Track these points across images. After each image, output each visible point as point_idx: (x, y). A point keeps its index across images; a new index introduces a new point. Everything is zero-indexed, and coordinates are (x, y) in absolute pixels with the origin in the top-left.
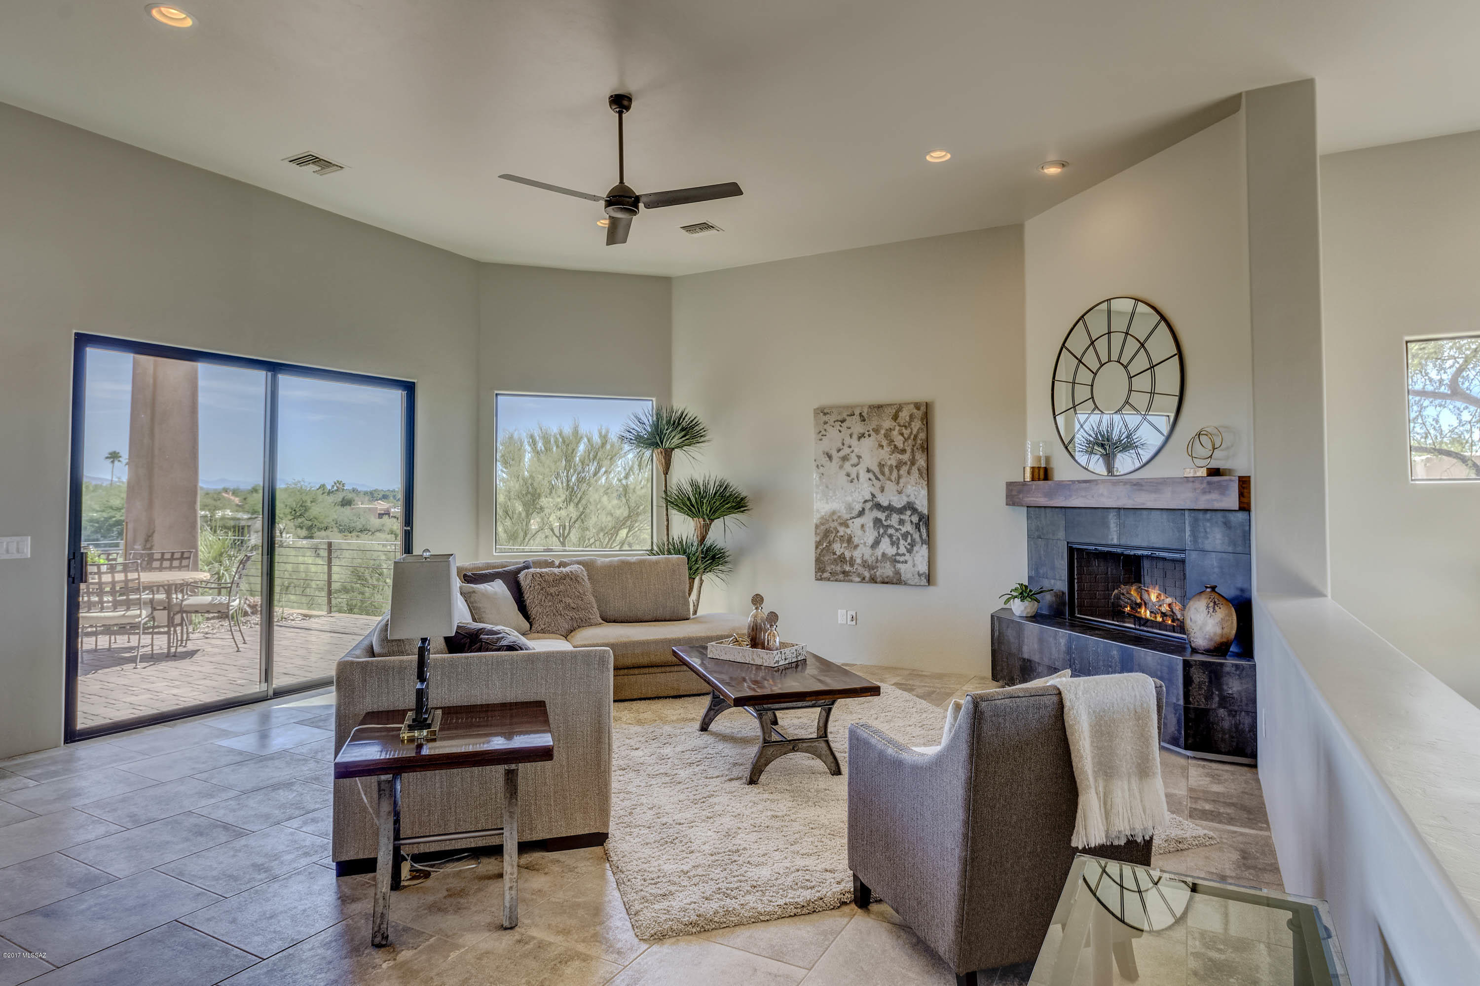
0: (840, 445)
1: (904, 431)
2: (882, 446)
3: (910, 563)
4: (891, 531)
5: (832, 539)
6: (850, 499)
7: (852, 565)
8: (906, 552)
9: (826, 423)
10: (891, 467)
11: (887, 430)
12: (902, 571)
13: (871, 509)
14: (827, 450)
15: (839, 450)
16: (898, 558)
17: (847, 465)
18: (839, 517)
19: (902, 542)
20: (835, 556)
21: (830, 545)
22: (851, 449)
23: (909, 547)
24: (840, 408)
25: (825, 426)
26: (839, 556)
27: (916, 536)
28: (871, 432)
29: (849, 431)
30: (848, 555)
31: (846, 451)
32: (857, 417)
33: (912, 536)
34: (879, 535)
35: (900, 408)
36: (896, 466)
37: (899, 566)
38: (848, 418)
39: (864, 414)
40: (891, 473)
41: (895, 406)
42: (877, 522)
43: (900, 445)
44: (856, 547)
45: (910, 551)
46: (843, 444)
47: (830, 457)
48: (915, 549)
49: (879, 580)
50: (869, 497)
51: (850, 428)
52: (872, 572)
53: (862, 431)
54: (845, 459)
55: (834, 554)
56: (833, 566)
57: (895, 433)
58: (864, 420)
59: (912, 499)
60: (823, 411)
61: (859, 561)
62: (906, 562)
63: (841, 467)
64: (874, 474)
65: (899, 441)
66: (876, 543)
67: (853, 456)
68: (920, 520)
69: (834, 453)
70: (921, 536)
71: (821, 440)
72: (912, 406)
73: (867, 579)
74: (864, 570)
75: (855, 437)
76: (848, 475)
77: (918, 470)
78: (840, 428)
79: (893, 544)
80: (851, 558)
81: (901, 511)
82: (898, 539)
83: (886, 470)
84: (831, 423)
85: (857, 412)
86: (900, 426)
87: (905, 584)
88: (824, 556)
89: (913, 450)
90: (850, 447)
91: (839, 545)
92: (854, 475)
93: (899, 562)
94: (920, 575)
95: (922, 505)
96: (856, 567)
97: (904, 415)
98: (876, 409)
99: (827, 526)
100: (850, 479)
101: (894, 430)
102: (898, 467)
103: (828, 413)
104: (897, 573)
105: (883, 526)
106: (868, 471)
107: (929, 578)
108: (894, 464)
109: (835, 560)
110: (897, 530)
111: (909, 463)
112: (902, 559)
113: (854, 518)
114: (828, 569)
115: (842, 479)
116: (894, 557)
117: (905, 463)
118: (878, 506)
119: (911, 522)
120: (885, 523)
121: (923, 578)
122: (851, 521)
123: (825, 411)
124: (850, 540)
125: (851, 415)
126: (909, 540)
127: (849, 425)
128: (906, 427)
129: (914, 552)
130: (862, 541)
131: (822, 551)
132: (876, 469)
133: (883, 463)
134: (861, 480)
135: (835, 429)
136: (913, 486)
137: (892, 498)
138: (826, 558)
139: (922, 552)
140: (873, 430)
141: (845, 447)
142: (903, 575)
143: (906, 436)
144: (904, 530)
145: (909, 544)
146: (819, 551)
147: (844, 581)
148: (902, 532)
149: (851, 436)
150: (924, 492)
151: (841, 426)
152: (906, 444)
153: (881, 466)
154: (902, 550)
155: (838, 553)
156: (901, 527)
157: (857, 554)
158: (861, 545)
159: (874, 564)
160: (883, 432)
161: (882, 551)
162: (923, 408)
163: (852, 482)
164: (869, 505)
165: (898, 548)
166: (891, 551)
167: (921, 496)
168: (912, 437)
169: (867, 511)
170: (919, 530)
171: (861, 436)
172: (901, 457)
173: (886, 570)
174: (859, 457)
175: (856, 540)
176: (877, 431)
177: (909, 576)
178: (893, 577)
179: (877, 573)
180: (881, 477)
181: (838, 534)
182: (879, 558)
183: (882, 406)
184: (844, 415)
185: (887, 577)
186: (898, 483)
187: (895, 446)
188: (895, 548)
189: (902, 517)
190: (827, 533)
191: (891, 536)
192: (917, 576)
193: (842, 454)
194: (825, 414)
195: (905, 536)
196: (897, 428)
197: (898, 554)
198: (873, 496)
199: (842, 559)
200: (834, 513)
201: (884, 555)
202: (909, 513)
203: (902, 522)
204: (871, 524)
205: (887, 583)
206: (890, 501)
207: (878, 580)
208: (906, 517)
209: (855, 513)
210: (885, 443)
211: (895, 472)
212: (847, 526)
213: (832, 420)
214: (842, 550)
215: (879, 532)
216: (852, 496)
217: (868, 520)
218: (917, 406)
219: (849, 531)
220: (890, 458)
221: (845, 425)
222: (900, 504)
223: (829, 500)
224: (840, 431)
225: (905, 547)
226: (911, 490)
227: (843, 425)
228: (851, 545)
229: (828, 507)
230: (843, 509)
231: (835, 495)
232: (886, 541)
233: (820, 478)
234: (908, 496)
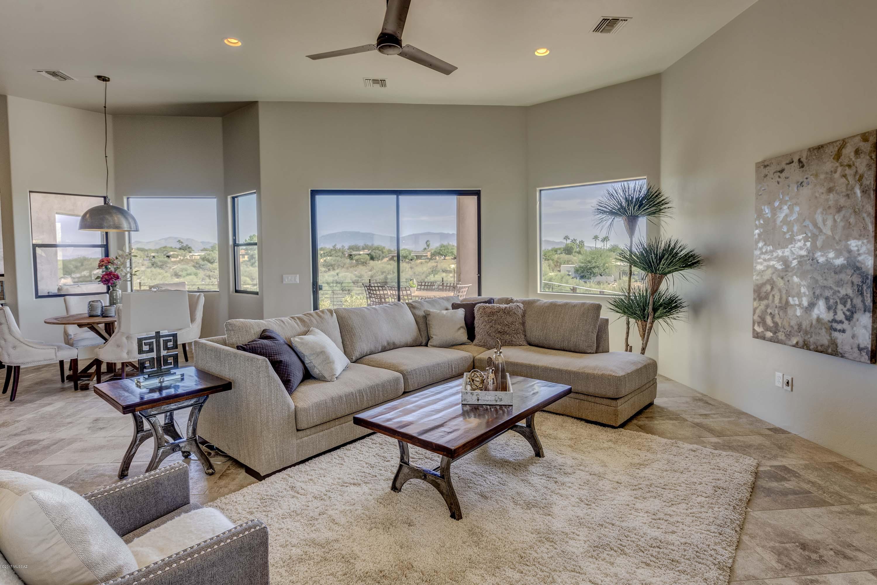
1: (848, 171)
2: (822, 194)
3: (849, 333)
4: (827, 293)
8: (844, 320)
9: (766, 177)
11: (828, 173)
12: (839, 341)
16: (835, 325)
19: (840, 307)
23: (848, 313)
24: (779, 159)
25: (765, 180)
27: (858, 301)
28: (810, 179)
29: (787, 182)
32: (796, 164)
33: (851, 301)
34: (815, 297)
35: (843, 143)
37: (836, 334)
38: (787, 167)
39: (803, 160)
40: (826, 223)
41: (838, 143)
42: (813, 281)
43: (842, 190)
44: (791, 307)
45: (849, 319)
48: (856, 316)
51: (789, 178)
52: (806, 338)
53: (801, 180)
57: (837, 176)
58: (803, 167)
59: (855, 255)
60: (765, 164)
61: (792, 323)
62: (844, 331)
65: (841, 185)
66: (812, 305)
68: (863, 282)
70: (863, 301)
71: (761, 194)
72: (859, 139)
73: (801, 343)
74: (797, 333)
75: (794, 186)
78: (779, 180)
79: (829, 308)
81: (840, 270)
82: (836, 304)
84: (771, 175)
85: (796, 160)
86: (842, 166)
87: (843, 357)
93: (835, 330)
94: (860, 349)
95: (867, 263)
97: (849, 151)
98: (815, 152)
101: (835, 172)
103: (768, 165)
104: (834, 343)
105: (819, 287)
107: (872, 355)
110: (836, 293)
112: (839, 327)
116: (830, 324)
118: (815, 265)
119: (853, 283)
120: (822, 284)
121: (864, 354)
125: (790, 163)
126: (849, 306)
127: (788, 175)
128: (849, 166)
129: (854, 320)
130: (797, 302)
135: (774, 181)
136: (856, 239)
139: (863, 321)
140: (812, 176)
142: (840, 346)
143: (850, 178)
144: (843, 292)
145: (848, 310)
148: (841, 295)
149: (790, 186)
150: (870, 247)
151: (779, 177)
152: (849, 187)
154: (840, 316)
156: (840, 289)
157: (791, 315)
158: (796, 306)
159: (808, 329)
160: (823, 177)
161: (817, 315)
162: (872, 139)
164: (805, 263)
165: (835, 313)
166: (827, 316)
168: (858, 177)
169: (803, 269)
170: (862, 294)
171: (800, 185)
173: (822, 338)
175: (791, 300)
176: (816, 177)
177: (847, 348)
178: (829, 346)
179: (812, 340)
182: (814, 322)
183: (822, 146)
184: (783, 165)
185: (822, 346)
187: (836, 191)
188: (831, 314)
191: (827, 299)
192: (856, 350)
194: (765, 166)
195: (844, 300)
196: (840, 169)
197: (834, 321)
198: (810, 252)
201: (819, 320)
202: (850, 272)
205: (821, 352)
206: (829, 257)
207: (812, 347)
208: (844, 277)
209: (791, 270)
213: (772, 172)
215: (814, 294)
218: (866, 137)
221: (783, 175)
222: (840, 261)
223: (767, 257)
224: (778, 183)
225: (844, 313)
226: (853, 244)
227: (781, 175)
228: (785, 306)
229: (765, 264)
230: (779, 266)
231: (772, 252)
232: (821, 304)
233: (759, 235)
234: (850, 251)
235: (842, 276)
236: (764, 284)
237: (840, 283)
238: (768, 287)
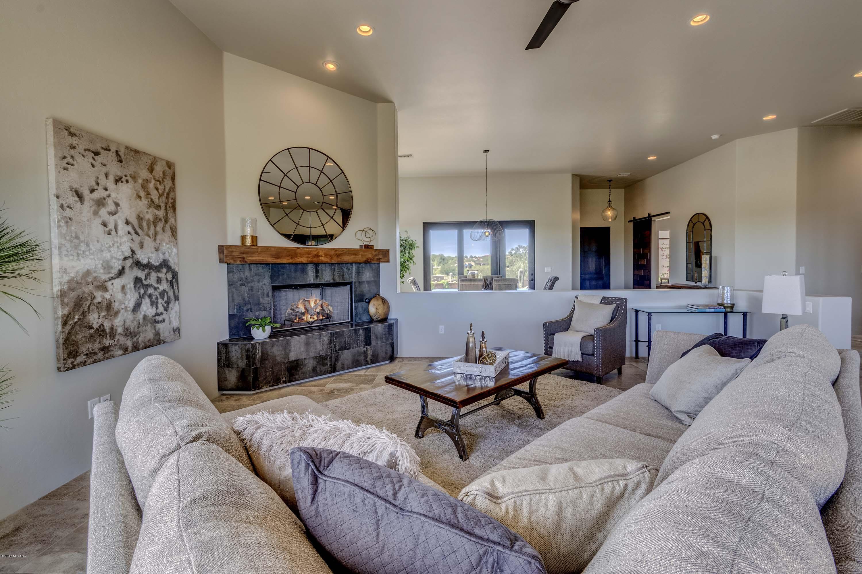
0: (94, 183)
1: (158, 186)
2: (140, 197)
3: (167, 321)
4: (150, 291)
5: (86, 309)
6: (107, 255)
7: (112, 337)
8: (163, 311)
9: (73, 147)
10: (148, 221)
11: (144, 180)
12: (161, 331)
13: (131, 267)
14: (75, 186)
15: (92, 191)
16: (157, 318)
17: (103, 212)
18: (95, 278)
19: (160, 301)
20: (92, 331)
21: (85, 317)
22: (107, 193)
23: (165, 305)
24: (91, 134)
25: (71, 152)
26: (97, 329)
27: (171, 293)
28: (129, 178)
29: (104, 170)
30: (107, 325)
31: (100, 193)
32: (112, 155)
33: (167, 294)
34: (140, 297)
35: (155, 160)
36: (153, 222)
37: (158, 326)
38: (103, 152)
39: (121, 153)
40: (149, 228)
41: (151, 157)
42: (137, 281)
43: (156, 200)
44: (117, 313)
45: (166, 309)
46: (98, 184)
47: (80, 196)
48: (171, 306)
49: (141, 346)
50: (128, 253)
51: (105, 165)
52: (134, 340)
53: (119, 174)
54: (100, 203)
55: (91, 327)
56: (89, 345)
57: (151, 186)
58: (121, 161)
59: (167, 256)
61: (120, 330)
62: (163, 321)
63: (96, 213)
64: (133, 227)
65: (155, 195)
66: (137, 306)
67: (110, 201)
68: (172, 277)
69: (86, 192)
70: (174, 293)
71: (65, 169)
72: (164, 163)
73: (130, 349)
74: (125, 339)
75: (111, 178)
76: (105, 225)
77: (171, 228)
78: (93, 162)
79: (152, 304)
80: (112, 329)
81: (158, 269)
82: (157, 298)
83: (145, 224)
84: (81, 148)
85: (113, 148)
86: (155, 179)
87: (163, 343)
88: (77, 333)
89: (166, 207)
90: (106, 189)
91: (96, 315)
92: (111, 226)
93: (158, 322)
94: (174, 331)
95: (173, 262)
96: (117, 337)
97: (158, 170)
98: (132, 153)
99: (79, 292)
100: (107, 229)
101: (150, 182)
102: (155, 223)
103: (75, 135)
104: (157, 334)
105: (143, 284)
106: (127, 223)
108: (152, 220)
109: (92, 336)
110: (155, 289)
111: (163, 220)
112: (160, 318)
113: (113, 278)
114: (83, 349)
115: (97, 229)
116: (154, 318)
117: (160, 220)
118: (138, 264)
119: (167, 279)
120: (145, 283)
121: (176, 333)
122: (110, 283)
123: (72, 130)
124: (109, 306)
125: (107, 150)
126: (165, 299)
127: (105, 162)
128: (160, 183)
129: (170, 309)
130: (123, 306)
131: (73, 327)
132: (135, 222)
133: (141, 216)
134: (120, 232)
135: (86, 159)
136: (167, 244)
137: (151, 255)
138: (79, 337)
139: (176, 308)
140: (131, 176)
141: (100, 188)
142: (162, 335)
143: (161, 192)
144: (161, 288)
145: (165, 302)
146: (68, 328)
147: (104, 359)
148: (160, 290)
149: (107, 175)
150: (175, 250)
151: (93, 159)
152: (160, 200)
153: (140, 219)
154: (161, 309)
155: (95, 326)
156: (158, 286)
157: (118, 322)
158: (122, 311)
159: (136, 330)
160: (140, 181)
161: (143, 313)
162: (173, 168)
163: (109, 234)
164: (129, 262)
165: (157, 307)
166: (151, 312)
167: (173, 253)
168: (165, 194)
169: (127, 270)
170: (173, 287)
171: (118, 180)
172: (157, 212)
173: (148, 334)
174: (117, 205)
175: (116, 306)
176: (134, 178)
177: (167, 334)
178: (154, 339)
179: (140, 340)
180: (139, 231)
181: (95, 301)
182: (141, 321)
183: (138, 152)
184: (98, 147)
185: (148, 341)
186: (155, 240)
187: (152, 199)
188: (154, 309)
189: (160, 275)
190: (78, 303)
191: (150, 296)
192: (172, 333)
193: (96, 195)
194: (70, 135)
195: (162, 294)
196: (153, 182)
197: (157, 314)
198: (133, 252)
199: (101, 332)
200: (88, 273)
201: (145, 317)
202: (164, 270)
203: (159, 280)
204: (132, 285)
205: (149, 347)
206: (149, 258)
208: (162, 275)
209: (115, 271)
210: (142, 194)
211: (152, 227)
212: (106, 290)
214: (100, 321)
215: (139, 293)
216: (110, 251)
217: (128, 279)
218: (169, 164)
219: (107, 296)
220: (147, 212)
221: (98, 159)
222: (157, 262)
224: (93, 166)
225: (163, 305)
226: (165, 247)
227: (96, 158)
228: (110, 312)
229: (80, 265)
230: (99, 268)
232: (146, 301)
234: (164, 253)
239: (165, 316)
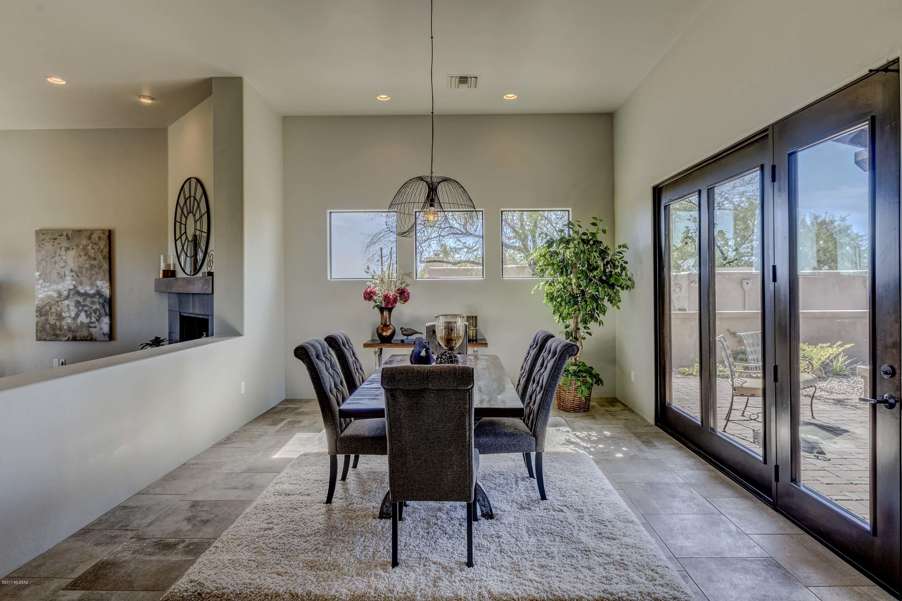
0: (54, 254)
1: (95, 246)
2: (81, 256)
3: (98, 328)
4: (86, 308)
5: (48, 314)
7: (61, 330)
8: (95, 321)
9: (43, 240)
10: (86, 268)
11: (84, 246)
12: (93, 333)
13: (74, 295)
14: (45, 257)
15: (53, 258)
16: (90, 325)
17: (58, 267)
18: (53, 300)
19: (93, 315)
20: (50, 325)
21: (47, 318)
22: (60, 258)
23: (97, 318)
24: (53, 231)
25: (43, 242)
27: (102, 311)
28: (74, 247)
29: (59, 246)
30: (58, 324)
31: (57, 258)
32: (64, 237)
33: (99, 311)
34: (79, 311)
35: (92, 232)
37: (91, 329)
38: (59, 237)
39: (69, 235)
40: (86, 272)
41: (89, 231)
42: (78, 302)
43: (93, 255)
44: (64, 318)
45: (98, 320)
47: (46, 262)
48: (101, 319)
50: (72, 287)
51: (60, 244)
52: (74, 334)
53: (68, 246)
54: (57, 263)
55: (49, 323)
56: (48, 332)
57: (89, 248)
58: (69, 239)
59: (100, 289)
60: (42, 232)
61: (65, 327)
62: (95, 327)
63: (54, 268)
64: (76, 273)
65: (92, 253)
66: (77, 315)
67: (62, 261)
68: (105, 301)
69: (49, 259)
70: (105, 311)
71: (40, 251)
72: (100, 232)
73: (71, 339)
74: (68, 333)
75: (63, 249)
76: (58, 273)
77: (104, 271)
78: (53, 244)
79: (87, 316)
80: (60, 326)
81: (93, 296)
82: (91, 313)
83: (83, 271)
84: (47, 240)
85: (65, 234)
86: (92, 243)
87: (95, 340)
89: (100, 258)
90: (60, 256)
91: (52, 318)
92: (62, 274)
93: (91, 327)
94: (104, 335)
95: (106, 292)
96: (63, 331)
97: (95, 236)
98: (77, 233)
100: (59, 276)
101: (89, 246)
102: (91, 269)
103: (45, 234)
104: (90, 334)
105: (81, 305)
106: (72, 271)
107: (111, 336)
108: (89, 267)
110: (91, 308)
111: (98, 266)
112: (93, 325)
113: (62, 300)
114: (45, 333)
115: (55, 276)
116: (88, 324)
117: (95, 267)
118: (78, 293)
120: (83, 304)
121: (106, 336)
122: (60, 302)
123: (44, 232)
124: (60, 314)
125: (61, 236)
126: (98, 314)
127: (59, 242)
128: (96, 244)
129: (101, 321)
130: (68, 315)
132: (77, 270)
133: (81, 266)
134: (67, 277)
135: (49, 243)
136: (100, 281)
137: (87, 288)
139: (106, 320)
140: (75, 245)
141: (57, 256)
142: (94, 335)
143: (96, 250)
144: (94, 307)
145: (98, 316)
147: (55, 340)
148: (93, 309)
149: (60, 248)
150: (108, 284)
151: (53, 242)
152: (96, 254)
153: (80, 268)
154: (94, 319)
155: (52, 322)
156: (93, 306)
157: (64, 323)
158: (67, 318)
159: (75, 329)
160: (81, 247)
161: (80, 321)
162: (107, 234)
163: (61, 278)
164: (72, 293)
165: (91, 319)
166: (86, 321)
167: (106, 287)
168: (100, 250)
169: (71, 296)
170: (104, 308)
171: (67, 249)
172: (92, 262)
173: (83, 333)
174: (66, 262)
175: (64, 314)
176: (77, 246)
177: (98, 335)
178: (88, 337)
179: (78, 335)
180: (80, 274)
181: (52, 311)
182: (79, 325)
183: (80, 230)
184: (56, 235)
185: (84, 337)
186: (91, 279)
187: (89, 256)
188: (89, 319)
191: (86, 311)
192: (102, 335)
193: (54, 260)
194: (43, 234)
195: (95, 311)
196: (91, 245)
197: (91, 322)
198: (75, 286)
199: (54, 326)
200: (49, 297)
201: (81, 323)
202: (97, 297)
204: (74, 304)
205: (83, 340)
206: (86, 290)
207: (78, 339)
208: (96, 299)
209: (63, 297)
210: (83, 253)
211: (89, 272)
212: (58, 306)
213: (48, 238)
214: (55, 321)
215: (78, 309)
216: (61, 287)
217: (71, 302)
218: (103, 231)
219: (59, 309)
220: (86, 263)
221: (56, 241)
222: (92, 292)
223: (46, 289)
224: (53, 245)
225: (95, 318)
226: (99, 283)
227: (55, 241)
228: (60, 317)
229: (45, 294)
230: (55, 295)
231: (50, 286)
232: (83, 315)
233: (39, 276)
234: (97, 287)
235: (94, 299)
236: (45, 306)
237: (93, 303)
238: (48, 308)
239: (97, 324)
